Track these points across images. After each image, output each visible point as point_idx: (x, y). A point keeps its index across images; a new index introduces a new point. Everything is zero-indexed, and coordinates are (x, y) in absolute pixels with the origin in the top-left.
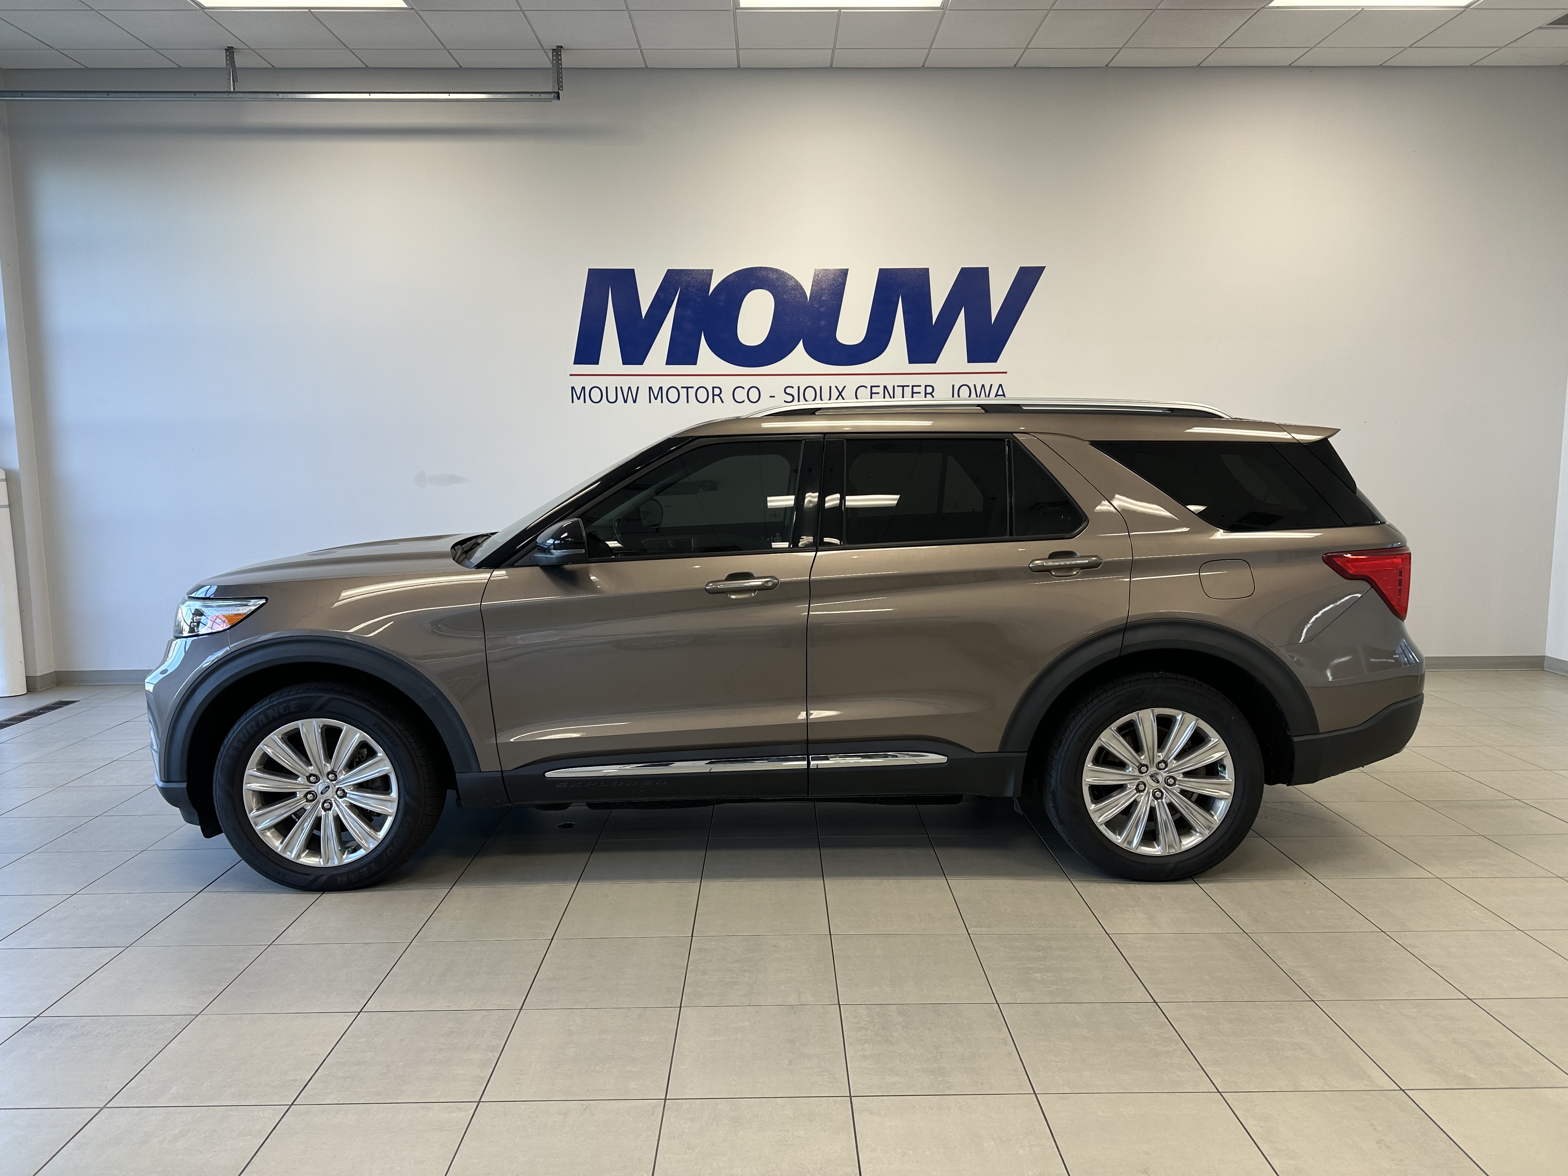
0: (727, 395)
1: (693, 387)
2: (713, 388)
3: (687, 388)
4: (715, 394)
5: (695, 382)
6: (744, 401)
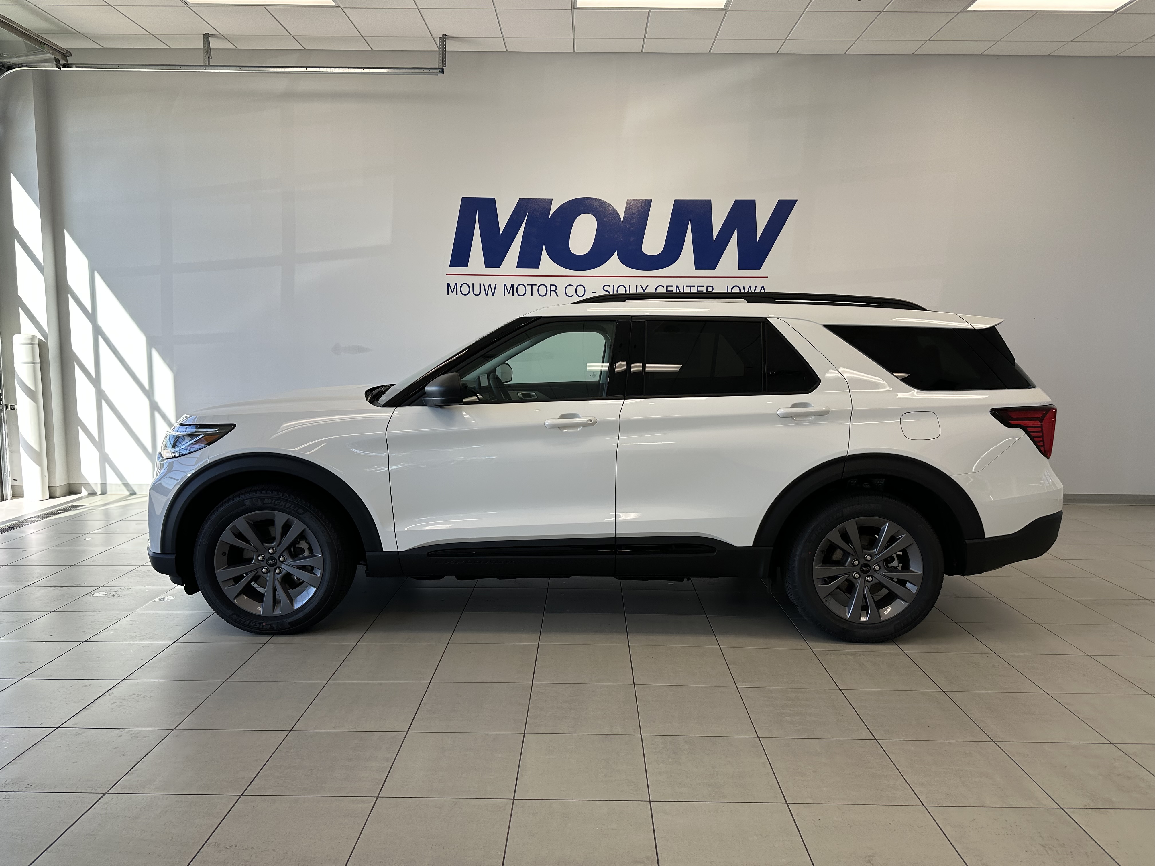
0: (560, 290)
1: (536, 285)
2: (551, 285)
3: (532, 285)
4: (552, 290)
5: (538, 281)
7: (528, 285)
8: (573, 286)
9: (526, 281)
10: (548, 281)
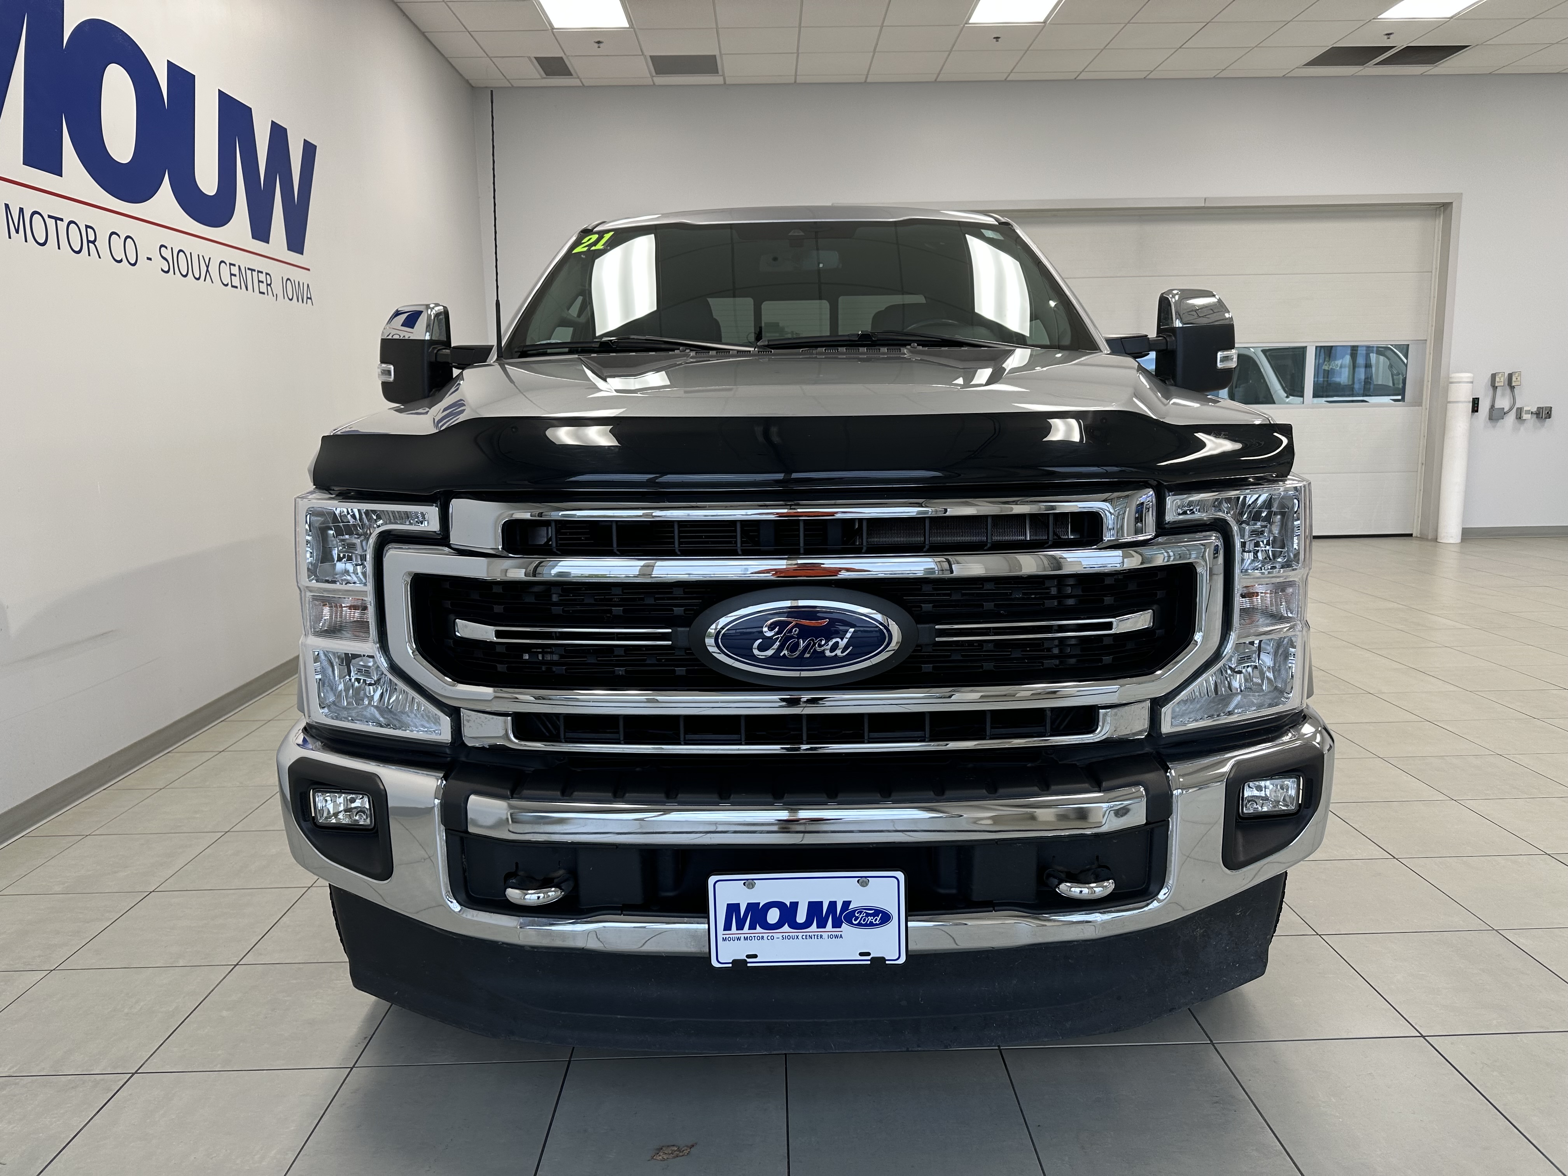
0: (102, 243)
1: (62, 220)
2: (87, 227)
3: (57, 219)
4: (89, 239)
5: (68, 210)
6: (121, 261)
7: (50, 217)
8: (119, 236)
9: (49, 206)
10: (84, 216)
